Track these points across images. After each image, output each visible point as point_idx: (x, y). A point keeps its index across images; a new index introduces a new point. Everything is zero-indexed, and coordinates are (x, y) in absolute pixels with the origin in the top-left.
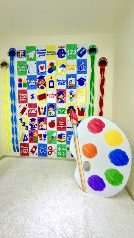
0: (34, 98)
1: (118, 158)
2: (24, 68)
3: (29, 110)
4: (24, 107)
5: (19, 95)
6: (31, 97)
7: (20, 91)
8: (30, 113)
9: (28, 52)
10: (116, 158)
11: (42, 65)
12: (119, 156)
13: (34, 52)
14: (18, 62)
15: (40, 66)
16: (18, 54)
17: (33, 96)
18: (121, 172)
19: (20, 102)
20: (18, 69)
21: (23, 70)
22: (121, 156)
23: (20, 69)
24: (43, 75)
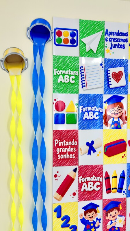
0: (94, 151)
2: (70, 75)
3: (82, 183)
4: (68, 176)
5: (54, 144)
6: (88, 147)
7: (57, 135)
8: (82, 190)
9: (84, 33)
11: (117, 70)
13: (99, 35)
14: (56, 59)
15: (112, 70)
16: (57, 37)
17: (94, 146)
19: (58, 162)
20: (54, 76)
21: (67, 79)
23: (61, 77)
24: (120, 93)
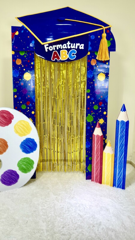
1: (29, 146)
10: (27, 147)
12: (29, 144)
18: (31, 158)
22: (31, 143)
